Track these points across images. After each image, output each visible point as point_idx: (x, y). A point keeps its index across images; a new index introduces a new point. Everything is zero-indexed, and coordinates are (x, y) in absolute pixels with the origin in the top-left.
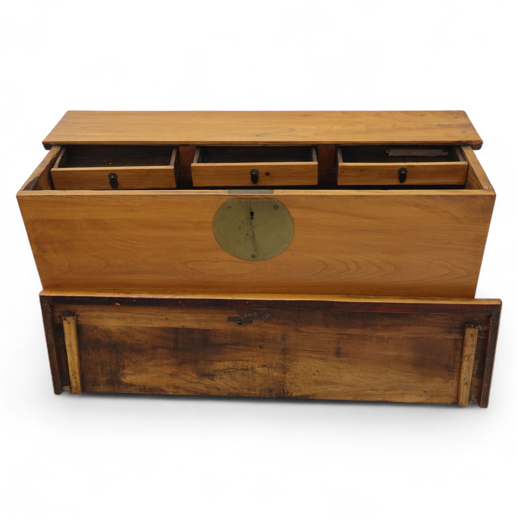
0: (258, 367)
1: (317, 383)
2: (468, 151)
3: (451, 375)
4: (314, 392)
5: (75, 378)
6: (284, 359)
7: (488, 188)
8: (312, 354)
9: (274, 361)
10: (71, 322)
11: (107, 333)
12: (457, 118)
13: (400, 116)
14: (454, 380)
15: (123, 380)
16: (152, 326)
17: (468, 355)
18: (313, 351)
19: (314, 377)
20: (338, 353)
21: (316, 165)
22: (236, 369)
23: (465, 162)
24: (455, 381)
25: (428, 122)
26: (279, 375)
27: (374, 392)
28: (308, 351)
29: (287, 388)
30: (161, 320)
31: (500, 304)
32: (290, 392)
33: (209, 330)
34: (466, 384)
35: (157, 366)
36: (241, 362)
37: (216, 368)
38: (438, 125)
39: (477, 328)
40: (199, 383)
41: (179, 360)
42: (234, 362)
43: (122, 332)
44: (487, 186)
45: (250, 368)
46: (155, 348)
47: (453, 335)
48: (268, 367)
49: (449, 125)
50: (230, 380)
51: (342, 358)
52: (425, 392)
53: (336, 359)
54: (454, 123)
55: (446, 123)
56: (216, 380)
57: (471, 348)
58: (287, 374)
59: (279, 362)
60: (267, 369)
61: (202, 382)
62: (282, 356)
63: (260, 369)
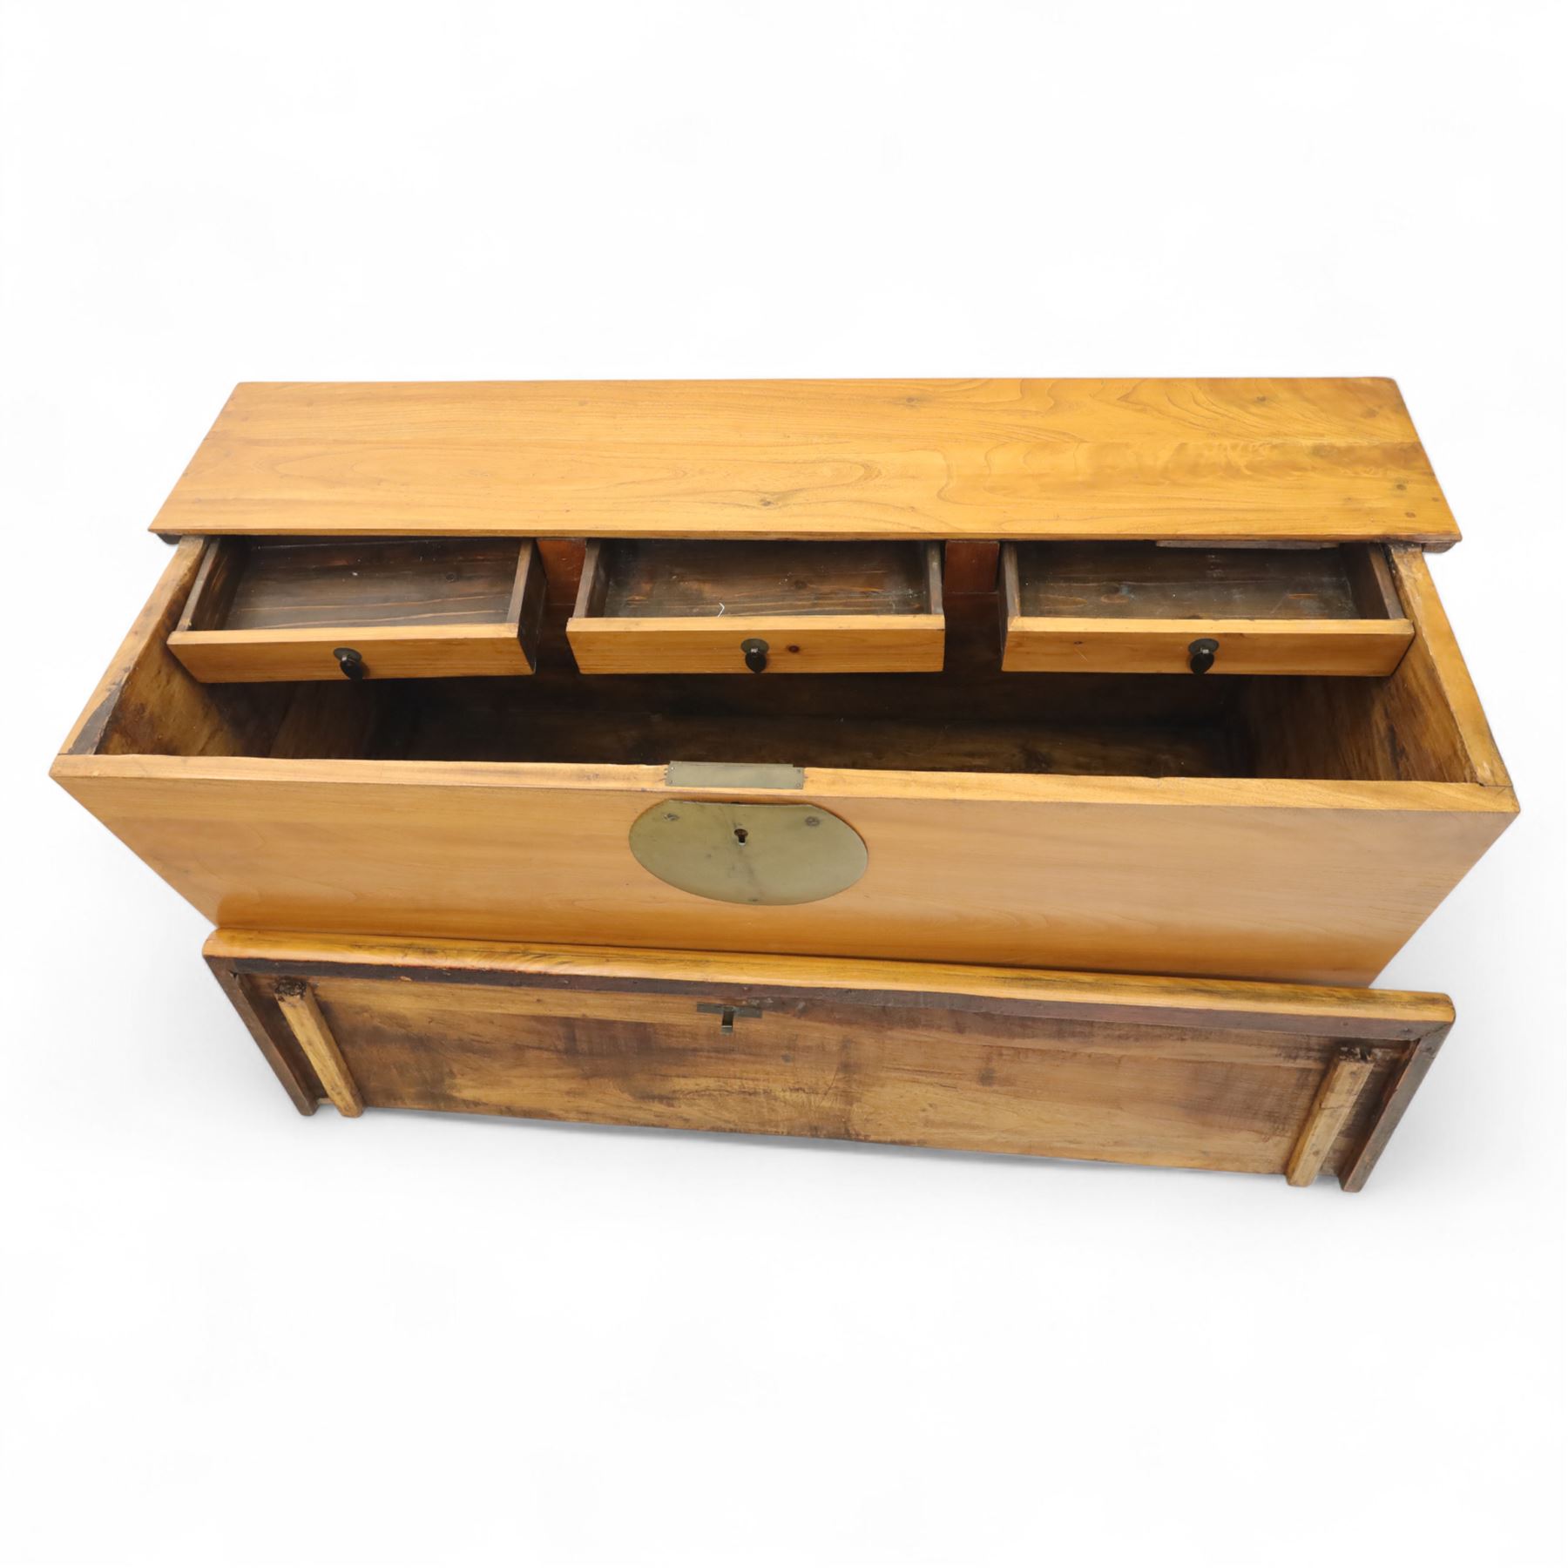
0: (783, 1090)
1: (928, 1123)
2: (1414, 570)
3: (1278, 1128)
4: (922, 1137)
5: (339, 1094)
6: (848, 1081)
7: (1493, 773)
8: (917, 1077)
9: (820, 1083)
10: (298, 1005)
11: (394, 1018)
12: (1371, 414)
13: (1196, 403)
14: (1283, 1138)
15: (456, 1094)
16: (505, 1012)
17: (1335, 1106)
18: (920, 1071)
19: (922, 1114)
20: (986, 1078)
21: (939, 630)
22: (727, 1091)
23: (1405, 620)
24: (1285, 1139)
25: (1286, 435)
26: (834, 1106)
27: (1072, 1146)
28: (908, 1070)
29: (856, 1128)
30: (527, 1002)
31: (1451, 1020)
32: (863, 1133)
33: (652, 1025)
34: (1317, 1153)
35: (531, 1077)
36: (738, 1080)
37: (677, 1088)
38: (1318, 451)
39: (1371, 1062)
40: (640, 1108)
41: (583, 1070)
42: (722, 1079)
43: (432, 1020)
44: (1488, 763)
45: (762, 1091)
46: (520, 1048)
47: (1298, 1061)
48: (806, 1090)
49: (1350, 450)
50: (713, 1108)
51: (995, 1087)
52: (1204, 1153)
53: (979, 1087)
54: (1364, 442)
55: (1341, 442)
56: (680, 1107)
57: (1344, 1097)
58: (855, 1106)
59: (834, 1085)
60: (804, 1095)
61: (645, 1106)
62: (841, 1076)
63: (788, 1094)
